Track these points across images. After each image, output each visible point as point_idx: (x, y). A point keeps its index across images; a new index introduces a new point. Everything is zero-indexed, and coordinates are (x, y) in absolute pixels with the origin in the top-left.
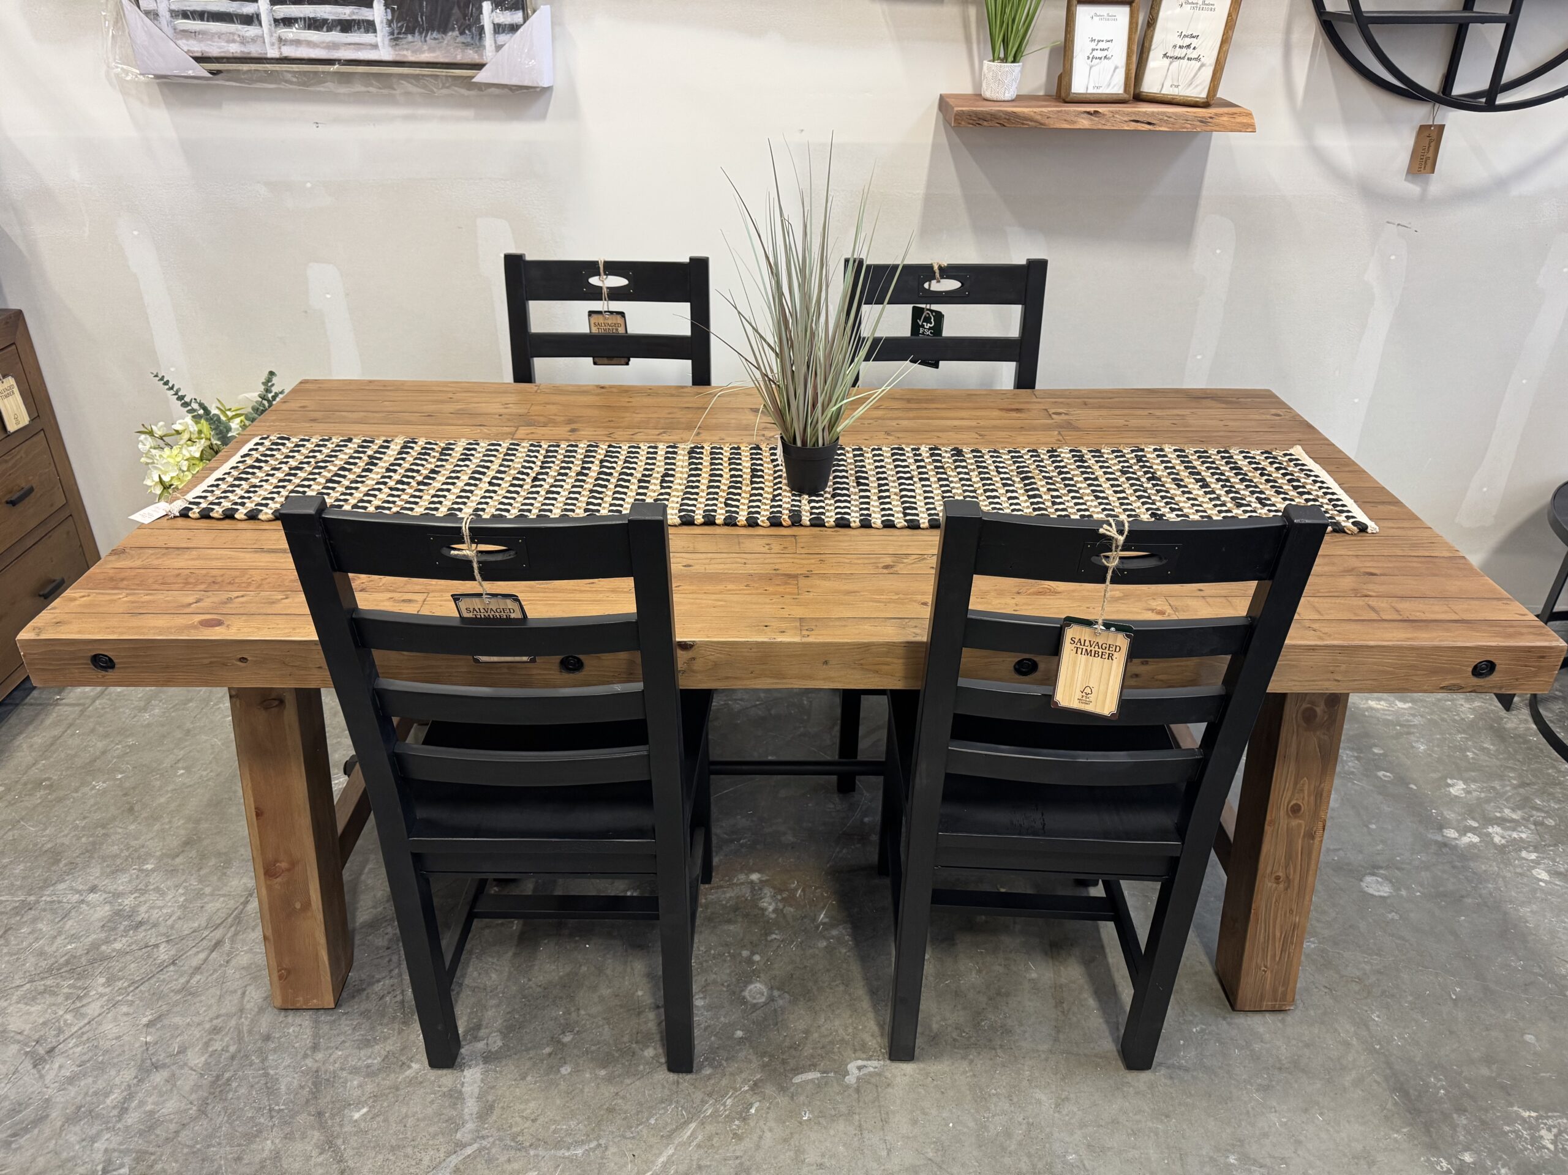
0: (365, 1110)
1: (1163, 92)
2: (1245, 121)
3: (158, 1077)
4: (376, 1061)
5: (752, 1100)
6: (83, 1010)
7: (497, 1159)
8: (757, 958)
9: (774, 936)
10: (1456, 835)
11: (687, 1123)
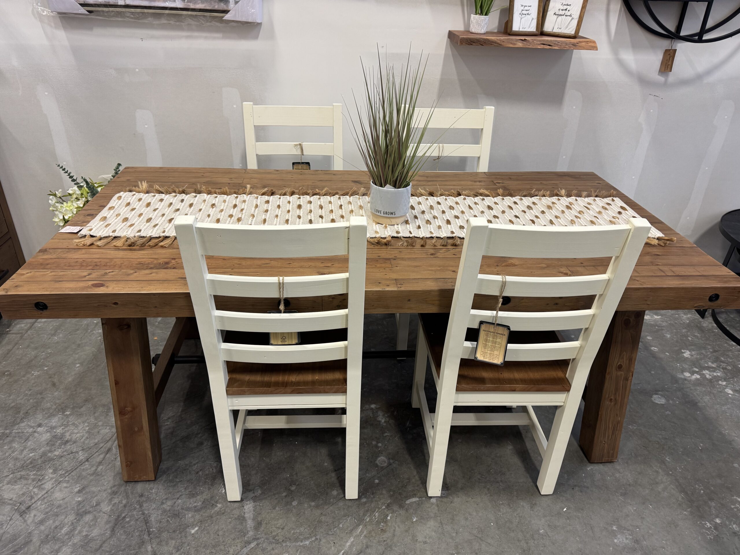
0: (197, 529)
1: (553, 31)
2: (593, 45)
3: (88, 518)
4: (199, 504)
5: (388, 513)
6: (43, 486)
7: (267, 549)
8: (380, 445)
9: (387, 434)
10: (689, 375)
11: (358, 525)
